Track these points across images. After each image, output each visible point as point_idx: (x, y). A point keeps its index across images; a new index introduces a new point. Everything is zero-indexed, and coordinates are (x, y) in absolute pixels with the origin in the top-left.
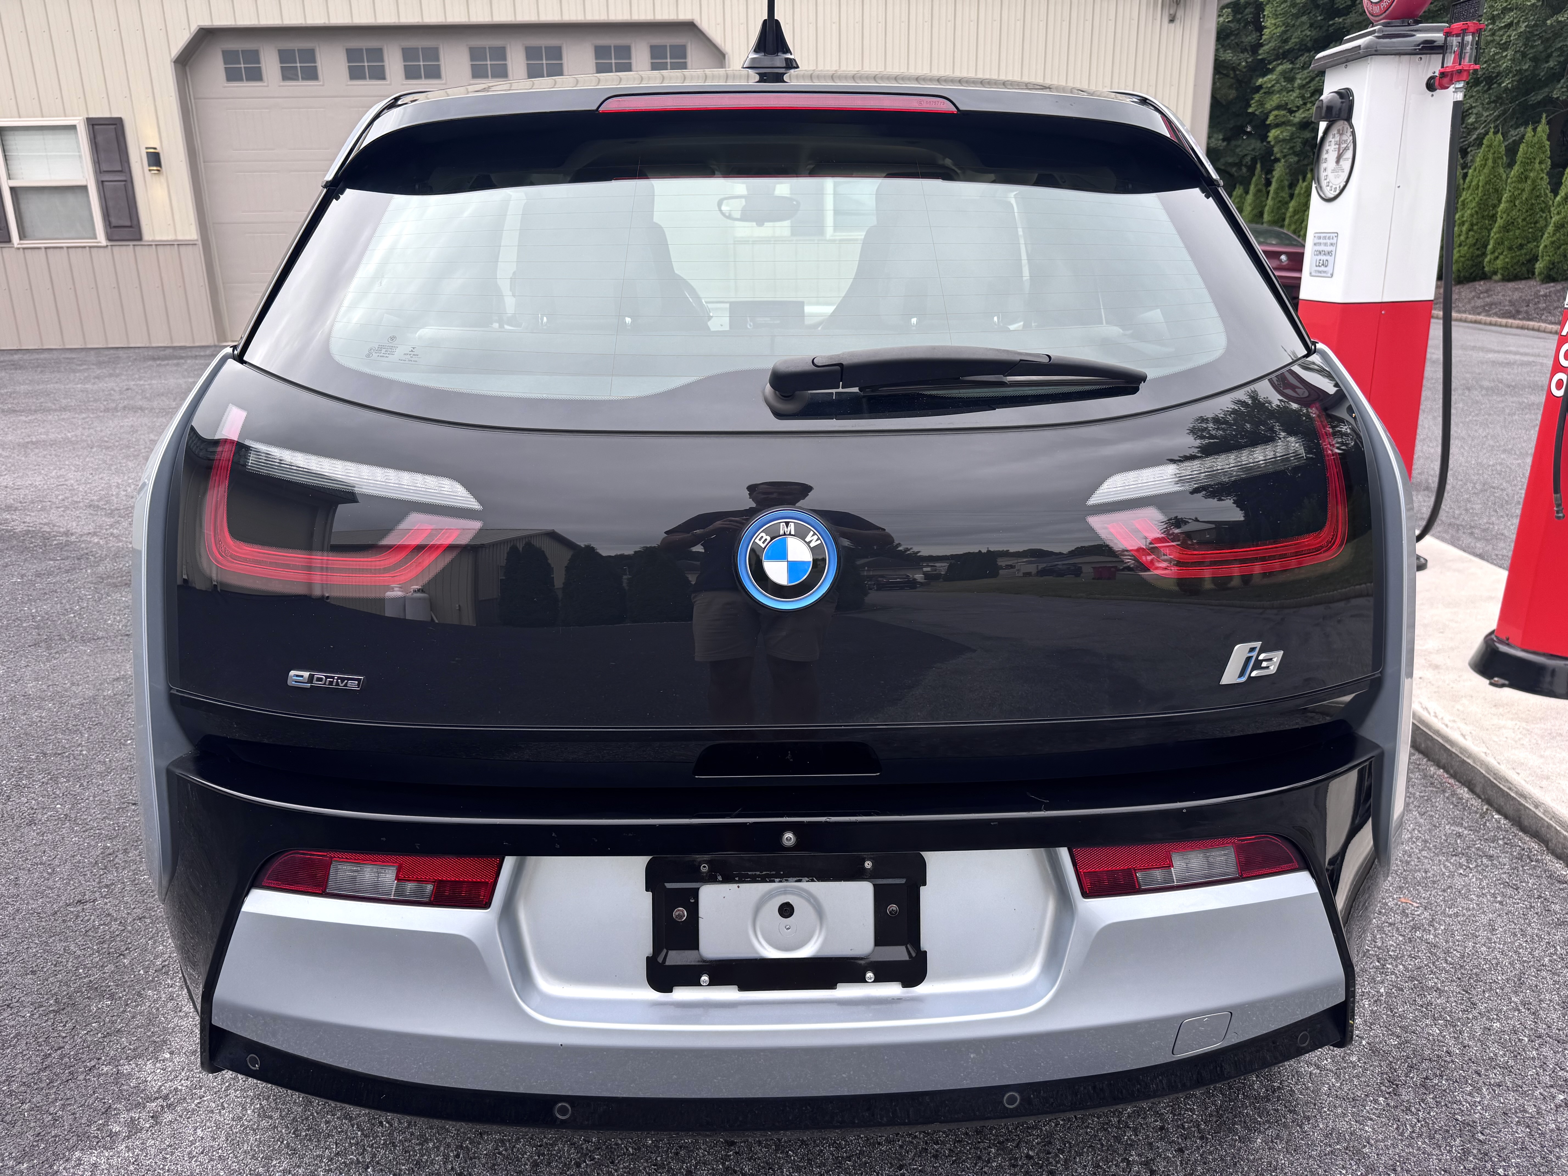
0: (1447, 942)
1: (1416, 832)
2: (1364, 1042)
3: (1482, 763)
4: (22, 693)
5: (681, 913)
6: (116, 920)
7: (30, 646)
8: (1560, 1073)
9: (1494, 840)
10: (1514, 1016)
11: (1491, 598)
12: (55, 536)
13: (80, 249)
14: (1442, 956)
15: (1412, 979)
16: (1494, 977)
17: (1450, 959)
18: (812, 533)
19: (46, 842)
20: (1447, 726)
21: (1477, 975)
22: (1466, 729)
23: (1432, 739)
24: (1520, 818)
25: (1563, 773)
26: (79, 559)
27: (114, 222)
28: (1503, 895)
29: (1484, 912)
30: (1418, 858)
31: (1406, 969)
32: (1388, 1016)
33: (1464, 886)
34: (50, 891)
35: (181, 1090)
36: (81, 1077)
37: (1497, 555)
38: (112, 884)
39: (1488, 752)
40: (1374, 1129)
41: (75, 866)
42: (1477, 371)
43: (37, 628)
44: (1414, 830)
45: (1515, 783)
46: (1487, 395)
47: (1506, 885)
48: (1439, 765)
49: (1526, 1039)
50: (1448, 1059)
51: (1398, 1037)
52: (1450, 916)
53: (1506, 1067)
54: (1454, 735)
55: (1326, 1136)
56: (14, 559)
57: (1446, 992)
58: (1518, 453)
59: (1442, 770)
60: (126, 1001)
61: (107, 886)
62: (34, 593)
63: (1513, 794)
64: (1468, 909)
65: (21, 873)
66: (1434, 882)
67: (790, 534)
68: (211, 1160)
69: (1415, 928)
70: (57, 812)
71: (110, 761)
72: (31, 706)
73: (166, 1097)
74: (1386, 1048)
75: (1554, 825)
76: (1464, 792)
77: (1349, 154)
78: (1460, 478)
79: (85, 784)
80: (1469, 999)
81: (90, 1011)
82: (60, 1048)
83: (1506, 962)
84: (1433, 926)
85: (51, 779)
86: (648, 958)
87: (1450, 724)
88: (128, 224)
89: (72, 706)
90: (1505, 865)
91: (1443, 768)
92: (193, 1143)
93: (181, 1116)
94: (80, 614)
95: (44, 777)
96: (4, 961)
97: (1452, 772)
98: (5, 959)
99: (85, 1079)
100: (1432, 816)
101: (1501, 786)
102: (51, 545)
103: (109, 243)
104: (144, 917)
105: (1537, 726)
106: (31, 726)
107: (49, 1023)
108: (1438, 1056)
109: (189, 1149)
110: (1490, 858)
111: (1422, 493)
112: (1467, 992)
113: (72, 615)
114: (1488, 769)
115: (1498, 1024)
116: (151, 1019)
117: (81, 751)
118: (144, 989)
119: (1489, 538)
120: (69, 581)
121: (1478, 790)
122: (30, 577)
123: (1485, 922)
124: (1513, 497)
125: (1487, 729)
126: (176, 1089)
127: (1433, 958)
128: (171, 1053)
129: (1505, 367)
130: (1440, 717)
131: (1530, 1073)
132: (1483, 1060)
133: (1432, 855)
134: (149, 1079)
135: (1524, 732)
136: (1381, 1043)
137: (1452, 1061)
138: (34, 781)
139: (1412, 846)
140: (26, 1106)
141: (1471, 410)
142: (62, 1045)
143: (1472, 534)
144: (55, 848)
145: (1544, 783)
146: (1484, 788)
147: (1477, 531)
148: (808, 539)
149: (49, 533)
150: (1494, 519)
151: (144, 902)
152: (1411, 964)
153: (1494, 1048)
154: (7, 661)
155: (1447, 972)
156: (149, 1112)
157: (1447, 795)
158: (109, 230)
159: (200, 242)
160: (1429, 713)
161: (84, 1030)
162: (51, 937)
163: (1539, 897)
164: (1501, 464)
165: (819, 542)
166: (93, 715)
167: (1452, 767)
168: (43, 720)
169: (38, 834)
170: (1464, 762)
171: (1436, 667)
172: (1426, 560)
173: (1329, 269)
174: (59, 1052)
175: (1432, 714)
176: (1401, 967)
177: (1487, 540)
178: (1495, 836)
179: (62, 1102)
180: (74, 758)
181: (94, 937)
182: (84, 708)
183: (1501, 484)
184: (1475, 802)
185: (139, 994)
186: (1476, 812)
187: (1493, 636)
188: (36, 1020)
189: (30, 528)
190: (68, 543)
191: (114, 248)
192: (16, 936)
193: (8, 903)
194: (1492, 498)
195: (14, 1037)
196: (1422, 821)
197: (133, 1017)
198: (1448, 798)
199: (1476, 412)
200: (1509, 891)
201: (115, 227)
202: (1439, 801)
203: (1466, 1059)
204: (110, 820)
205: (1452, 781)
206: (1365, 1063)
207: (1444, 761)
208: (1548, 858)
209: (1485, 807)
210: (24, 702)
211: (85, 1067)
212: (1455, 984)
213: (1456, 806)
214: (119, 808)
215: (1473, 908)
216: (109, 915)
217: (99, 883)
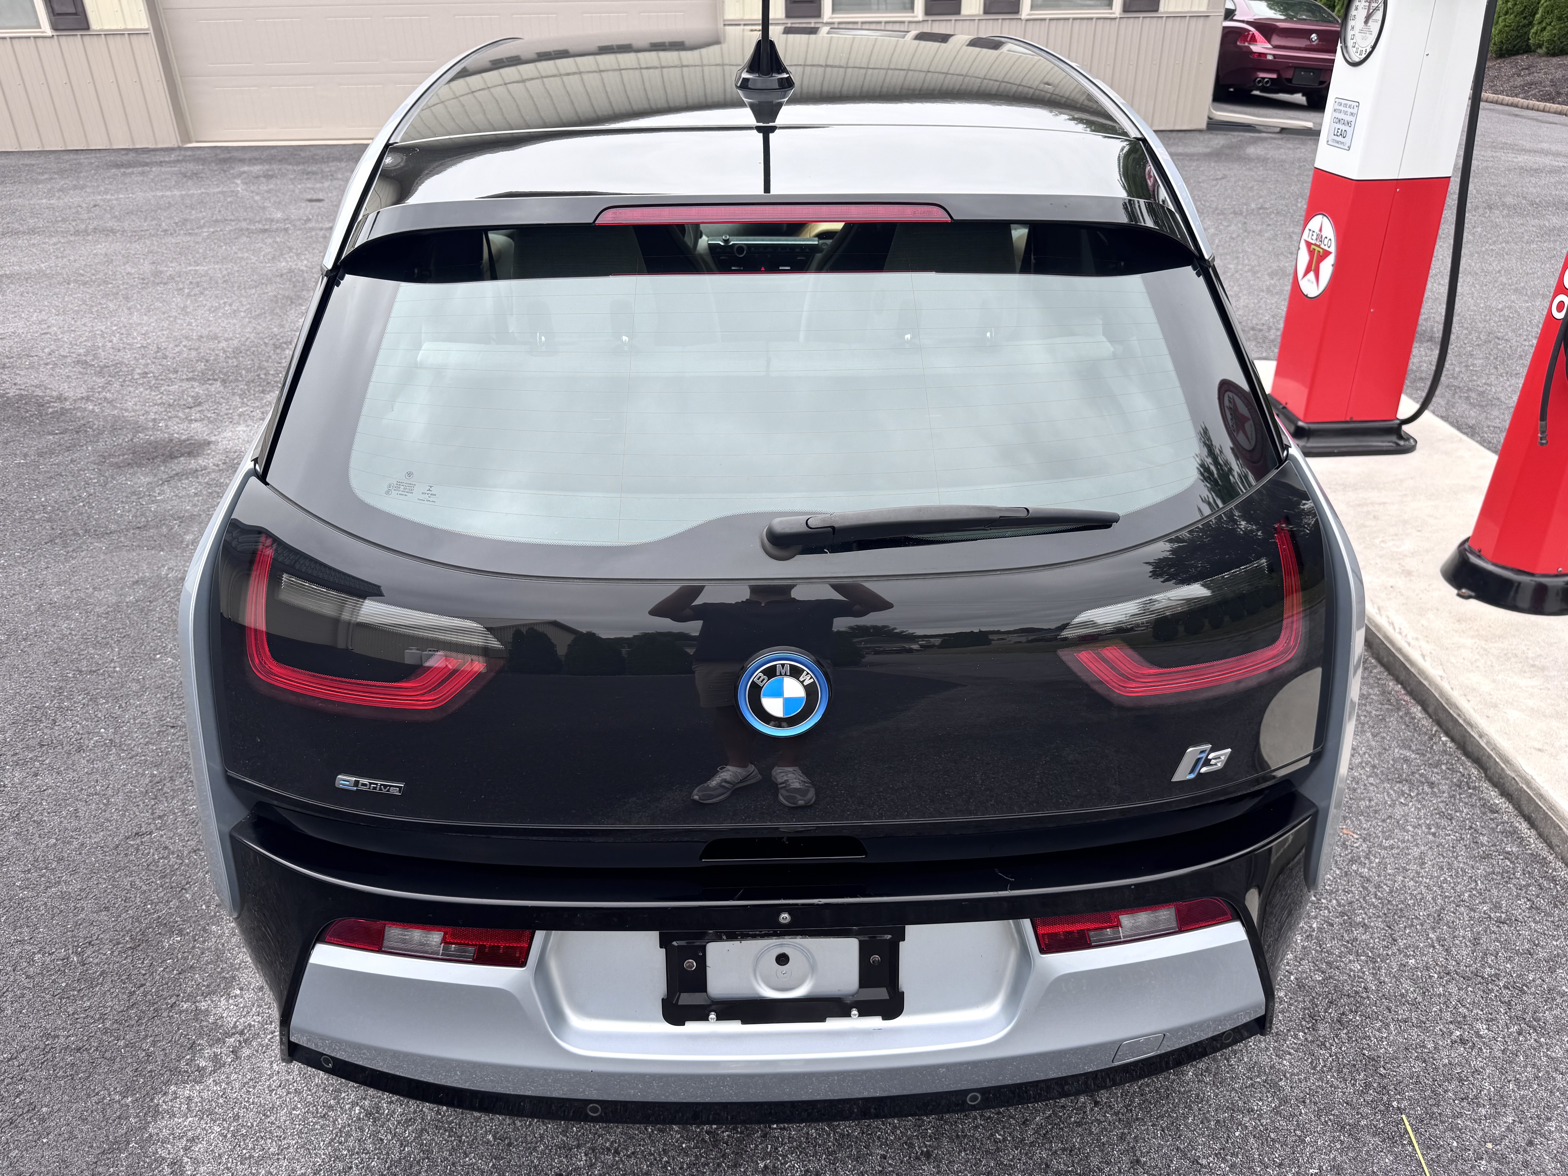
0: (1379, 876)
1: (1367, 756)
2: (1292, 978)
3: (1437, 687)
4: (48, 600)
5: (691, 964)
6: (173, 853)
7: (46, 543)
8: (1460, 1010)
9: (1438, 764)
10: (1429, 952)
11: (1473, 488)
12: (49, 402)
13: (24, 40)
14: (1373, 890)
15: (1343, 914)
16: (1417, 913)
17: (1379, 894)
18: (805, 673)
19: (97, 769)
20: (1409, 644)
21: (1401, 910)
22: (1427, 648)
23: (1394, 656)
24: (1465, 743)
25: (1511, 700)
26: (77, 432)
27: (58, 9)
28: (1438, 826)
29: (1417, 845)
30: (1365, 785)
31: (1339, 905)
32: (1316, 951)
33: (1403, 816)
34: (109, 824)
35: (254, 1026)
36: (165, 1014)
37: (1489, 427)
38: (164, 815)
39: (1444, 675)
40: (1290, 1063)
41: (128, 796)
42: (1503, 182)
43: (49, 520)
44: (1365, 753)
45: (1464, 711)
46: (1508, 215)
47: (1442, 815)
48: (1398, 680)
49: (1436, 976)
50: (1364, 995)
51: (1323, 972)
52: (1385, 848)
53: (1415, 1004)
54: (1415, 655)
55: (1249, 1070)
56: (13, 433)
57: (1372, 927)
58: (1529, 293)
59: (1400, 686)
60: (194, 937)
61: (160, 817)
62: (41, 477)
63: (1461, 721)
64: (1403, 841)
65: (80, 804)
66: (1376, 812)
67: (785, 675)
68: (288, 1093)
69: (1352, 861)
70: (102, 737)
71: (143, 679)
72: (59, 616)
73: (242, 1033)
74: (1311, 983)
75: (1494, 756)
76: (1417, 711)
77: (1379, 15)
78: (1465, 325)
79: (124, 705)
80: (1391, 935)
81: (163, 948)
82: (142, 985)
83: (1429, 898)
84: (1369, 858)
85: (91, 699)
86: (663, 999)
87: (1413, 642)
88: (72, 10)
89: (98, 616)
90: (1444, 792)
91: (1402, 684)
92: (271, 1076)
93: (257, 1051)
94: (89, 502)
95: (84, 698)
96: (79, 897)
97: (1409, 689)
98: (79, 895)
99: (168, 1016)
100: (1384, 738)
101: (1451, 712)
102: (47, 414)
103: (55, 34)
104: (199, 850)
105: (1495, 645)
106: (62, 639)
107: (129, 961)
108: (1357, 992)
109: (268, 1083)
110: (1432, 785)
111: (1425, 345)
112: (1390, 928)
113: (81, 504)
114: (1442, 693)
115: (1413, 961)
116: (219, 955)
117: (115, 667)
118: (208, 924)
119: (1484, 403)
120: (72, 461)
121: (1431, 710)
122: (33, 457)
123: (1417, 854)
124: (1516, 350)
125: (1447, 649)
126: (250, 1025)
127: (1364, 893)
128: (241, 989)
129: (1532, 176)
130: (1404, 634)
131: (1434, 1009)
132: (1396, 997)
133: (1378, 781)
134: (224, 1015)
135: (1482, 652)
136: (1307, 978)
137: (1368, 997)
138: (75, 702)
139: (1361, 772)
140: (121, 1043)
141: (1489, 236)
142: (143, 982)
143: (1468, 398)
144: (106, 776)
145: (1491, 712)
146: (1436, 709)
147: (1473, 395)
148: (801, 679)
149: (42, 397)
150: (1493, 378)
151: (196, 834)
152: (1343, 898)
153: (1407, 985)
154: (27, 562)
155: (1375, 907)
156: (229, 1047)
157: (1401, 714)
158: (53, 18)
159: (151, 31)
160: (1394, 629)
161: (161, 967)
162: (117, 872)
163: (1471, 828)
164: (1510, 307)
165: (812, 680)
166: (119, 625)
167: (1409, 685)
168: (73, 633)
169: (88, 761)
170: (1420, 683)
171: (1409, 573)
172: (1416, 441)
173: (1347, 140)
174: (142, 989)
175: (1397, 630)
176: (1334, 901)
177: (1482, 406)
178: (1439, 760)
179: (152, 1039)
180: (109, 676)
181: (156, 871)
182: (110, 618)
183: (1507, 334)
184: (1426, 722)
185: (204, 929)
186: (1426, 734)
187: (1466, 546)
188: (116, 957)
189: (23, 392)
190: (63, 412)
191: (60, 38)
192: (85, 871)
193: (72, 837)
194: (1495, 351)
195: (101, 975)
196: (1373, 743)
197: (203, 953)
198: (1401, 717)
199: (1495, 239)
200: (1444, 822)
201: (59, 14)
202: (1393, 721)
203: (1380, 995)
204: (153, 744)
205: (1407, 698)
206: (1291, 998)
207: (1402, 678)
208: (1485, 785)
209: (1434, 729)
210: (51, 611)
211: (167, 1004)
212: (1380, 920)
213: (1408, 726)
214: (160, 731)
215: (1408, 840)
216: (166, 848)
217: (152, 814)
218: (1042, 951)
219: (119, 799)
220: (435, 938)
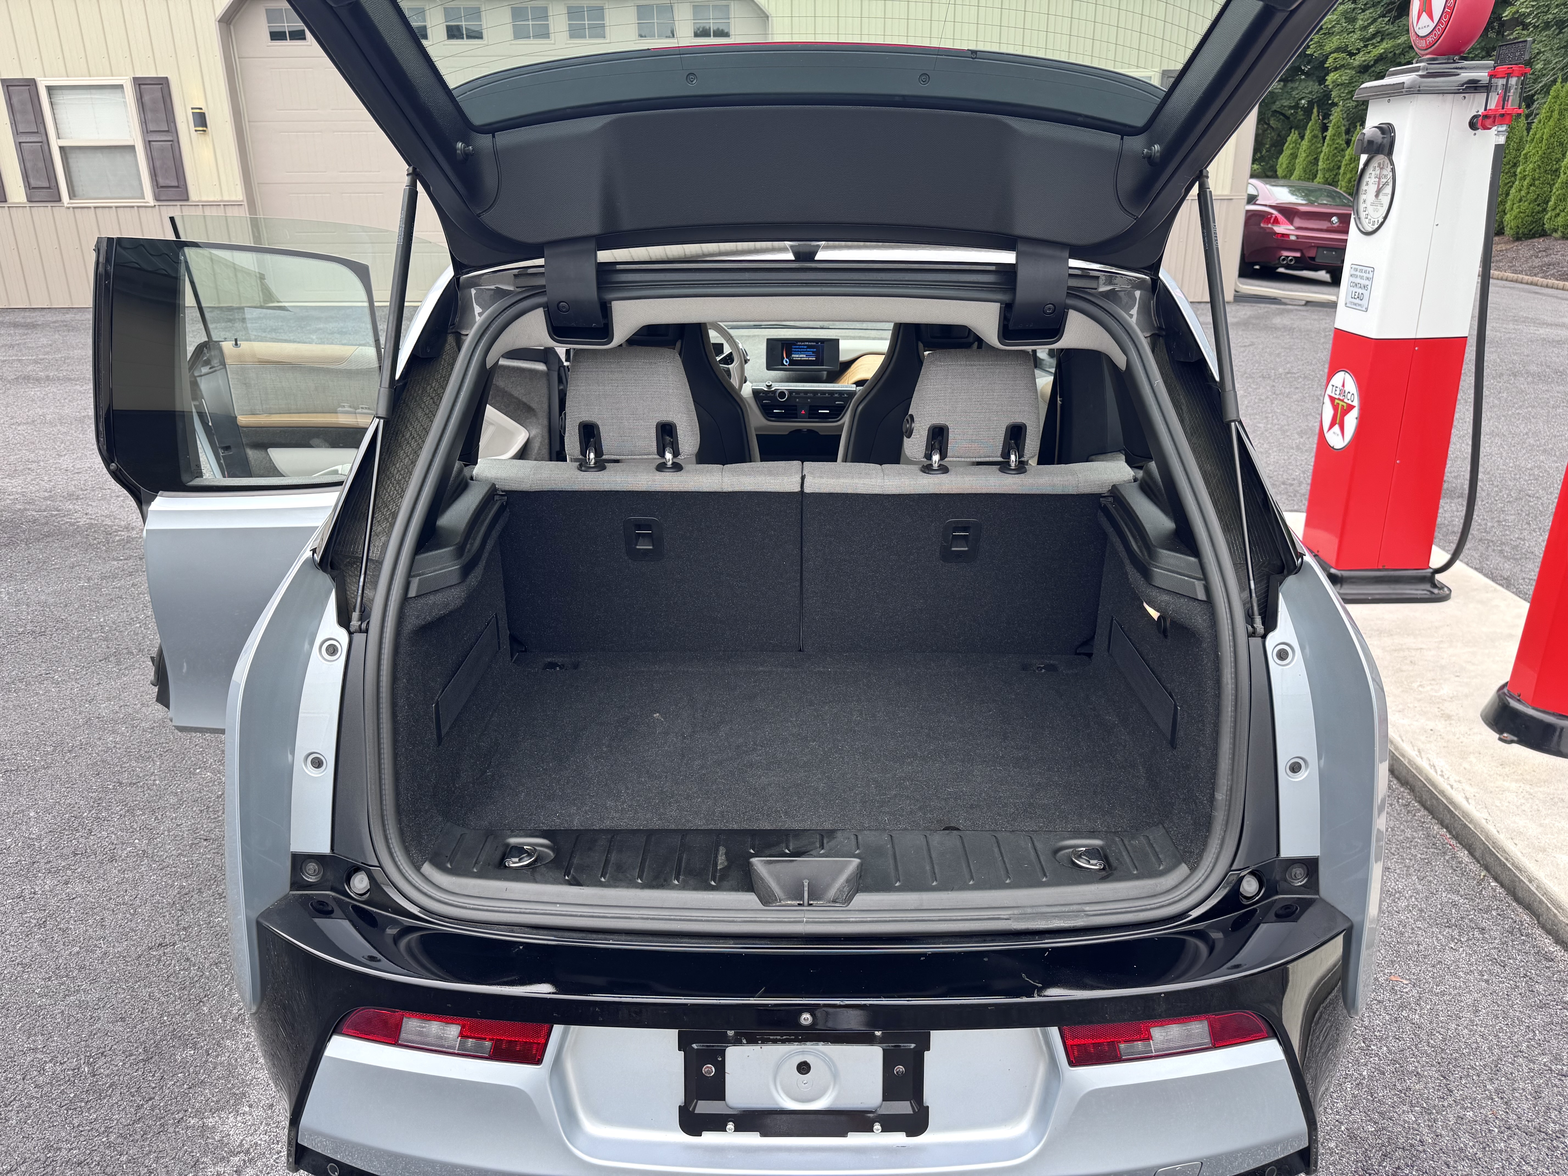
0: (1431, 1023)
1: (1413, 900)
2: (1343, 1128)
3: (1483, 830)
4: (96, 714)
5: (710, 1070)
6: (194, 965)
7: (100, 661)
8: (1524, 1168)
9: (1488, 910)
10: (1487, 1105)
11: (1511, 636)
12: (117, 531)
13: (128, 209)
14: (1425, 1037)
15: (1394, 1062)
16: (1472, 1063)
17: (1432, 1042)
19: (127, 880)
20: (1452, 787)
21: (1456, 1059)
22: (1471, 791)
23: (1438, 799)
24: (1515, 889)
25: (1560, 845)
27: (162, 182)
28: (1491, 973)
29: (1470, 992)
30: (1413, 929)
31: (1390, 1051)
32: (1368, 1100)
33: (1454, 962)
34: (133, 934)
35: (261, 1145)
36: (171, 1130)
37: (1524, 579)
38: (189, 926)
39: (1489, 818)
41: (155, 907)
43: (106, 639)
44: (1411, 897)
45: (1512, 854)
46: (1533, 382)
47: (1495, 961)
48: (1442, 824)
49: (1496, 1130)
50: (1420, 1148)
51: (1375, 1123)
52: (1436, 994)
53: (1474, 1159)
54: (1458, 798)
56: (79, 559)
57: (1426, 1077)
58: (1557, 453)
59: (1445, 830)
60: (207, 1051)
61: (185, 929)
62: (102, 600)
63: (1509, 865)
64: (1455, 988)
65: (106, 913)
66: (1425, 957)
69: (1402, 1007)
70: (136, 847)
71: (181, 792)
72: (105, 730)
73: (247, 1152)
74: (1363, 1135)
75: (1546, 901)
76: (1463, 855)
77: (1388, 190)
78: (1495, 483)
79: (160, 817)
80: (1446, 1085)
81: (176, 1061)
82: (150, 1099)
83: (1485, 1047)
84: (1419, 1005)
85: (128, 811)
86: (680, 1106)
87: (1455, 785)
88: (175, 183)
90: (1495, 939)
91: (1447, 828)
93: (261, 1172)
95: (121, 810)
96: (96, 1007)
97: (1454, 833)
98: (96, 1004)
99: (174, 1132)
100: (1430, 882)
101: (1499, 856)
102: (114, 542)
103: (156, 203)
104: (220, 962)
105: (1541, 789)
106: (107, 752)
107: (140, 1073)
108: (1412, 1145)
110: (1482, 930)
111: (1456, 501)
112: (1445, 1078)
114: (1488, 837)
115: (1471, 1113)
116: (231, 1070)
117: (155, 780)
118: (223, 1038)
119: (1518, 557)
120: (133, 585)
121: (1478, 854)
122: (96, 581)
123: (1470, 1002)
124: (1548, 507)
125: (1491, 792)
126: (256, 1144)
127: (1417, 1040)
128: (250, 1106)
129: (1555, 347)
130: (1446, 777)
131: (1496, 1166)
132: (1454, 1151)
133: (1426, 926)
134: (231, 1133)
135: (1527, 796)
136: (1359, 1129)
137: (1424, 1151)
138: (112, 813)
139: (1408, 915)
140: (124, 1158)
141: (1515, 400)
142: (152, 1096)
143: (1501, 551)
144: (135, 887)
145: (1540, 856)
146: (1483, 854)
147: (1507, 549)
149: (111, 527)
150: (1526, 533)
151: (219, 946)
152: (1395, 1045)
153: (1465, 1138)
154: (80, 678)
155: (1428, 1055)
156: (233, 1166)
157: (1447, 858)
158: (156, 190)
159: (245, 202)
160: (1436, 772)
161: (171, 1080)
162: (137, 982)
163: (1525, 975)
164: (1539, 467)
166: (163, 740)
167: (1455, 829)
168: (118, 746)
169: (119, 871)
170: (1466, 826)
171: (1449, 717)
172: (1450, 590)
173: (1364, 303)
174: (150, 1103)
175: (1439, 773)
176: (1385, 1048)
177: (1515, 559)
178: (1490, 906)
179: (155, 1154)
180: (149, 788)
181: (175, 983)
182: (154, 733)
183: (1538, 491)
184: (1474, 867)
185: (219, 1044)
186: (1474, 879)
187: (1505, 690)
188: (127, 1069)
189: (92, 521)
190: (130, 540)
191: (161, 208)
192: (105, 980)
193: (96, 946)
194: (1527, 508)
195: (110, 1087)
196: (1420, 887)
197: (215, 1068)
198: (1448, 861)
199: (1520, 404)
200: (1497, 969)
201: (162, 187)
202: (1439, 865)
203: (1437, 1149)
204: (185, 856)
205: (1453, 842)
206: (1342, 1149)
207: (1447, 821)
208: (1538, 932)
209: (1483, 874)
210: (98, 725)
211: (174, 1119)
212: (1434, 1069)
213: (1455, 870)
214: (192, 844)
215: (1460, 986)
216: (188, 959)
217: (177, 925)
218: (1072, 1064)
219: (146, 910)
220: (453, 1031)
